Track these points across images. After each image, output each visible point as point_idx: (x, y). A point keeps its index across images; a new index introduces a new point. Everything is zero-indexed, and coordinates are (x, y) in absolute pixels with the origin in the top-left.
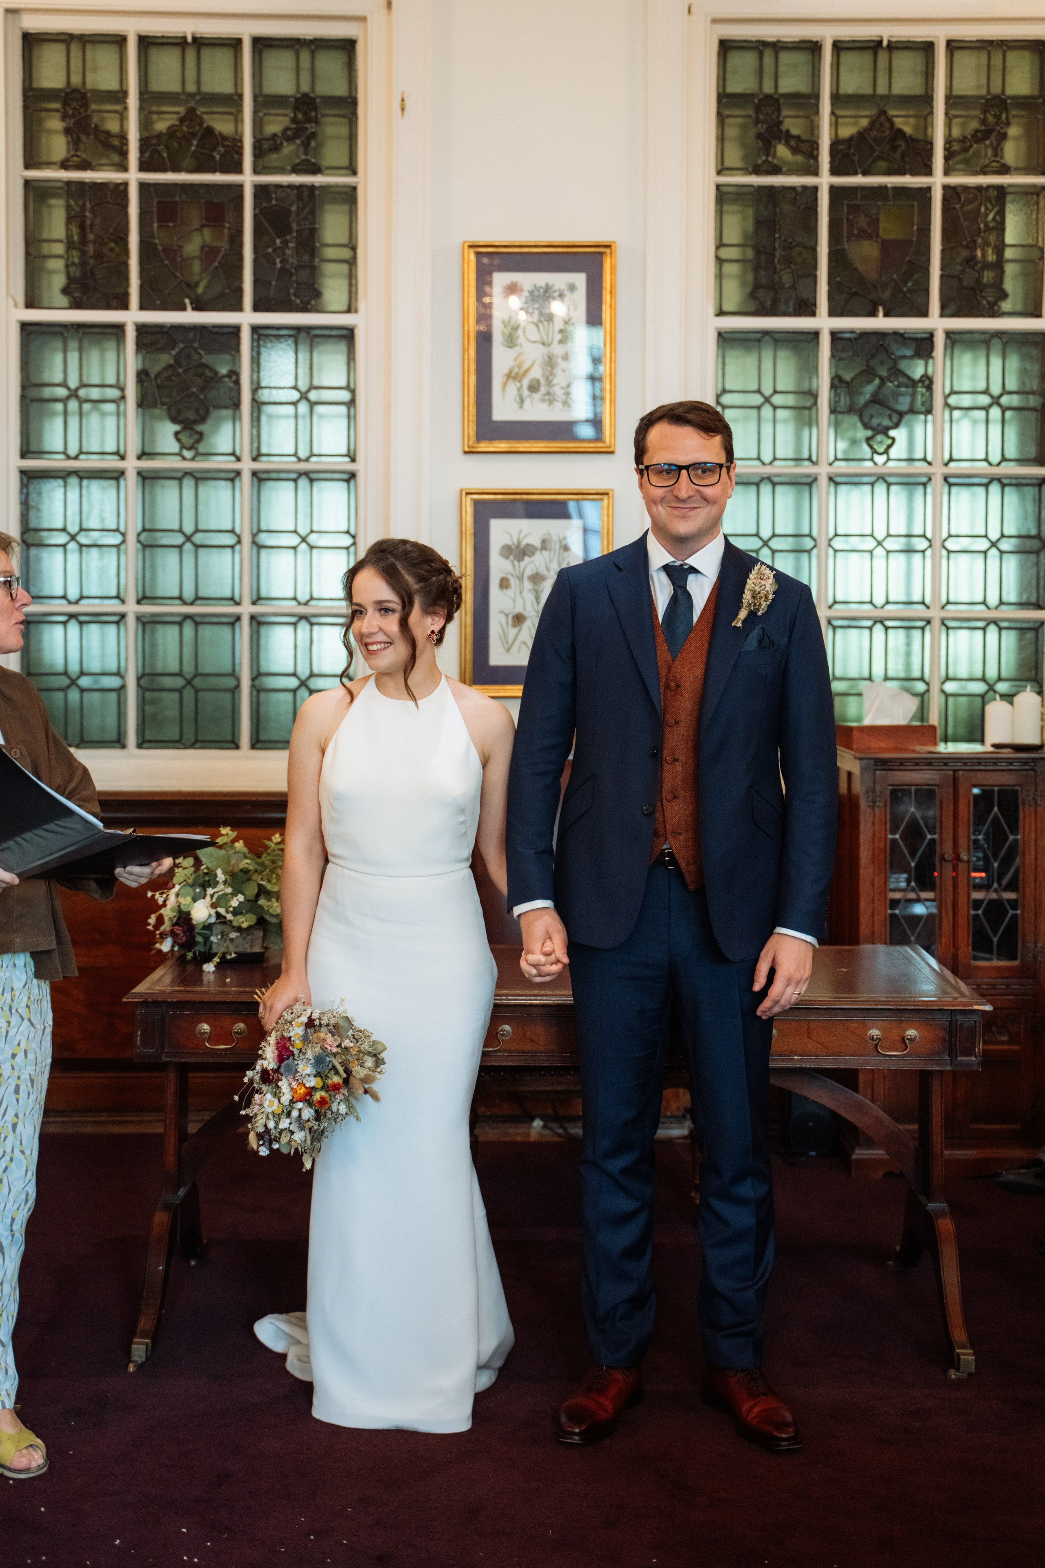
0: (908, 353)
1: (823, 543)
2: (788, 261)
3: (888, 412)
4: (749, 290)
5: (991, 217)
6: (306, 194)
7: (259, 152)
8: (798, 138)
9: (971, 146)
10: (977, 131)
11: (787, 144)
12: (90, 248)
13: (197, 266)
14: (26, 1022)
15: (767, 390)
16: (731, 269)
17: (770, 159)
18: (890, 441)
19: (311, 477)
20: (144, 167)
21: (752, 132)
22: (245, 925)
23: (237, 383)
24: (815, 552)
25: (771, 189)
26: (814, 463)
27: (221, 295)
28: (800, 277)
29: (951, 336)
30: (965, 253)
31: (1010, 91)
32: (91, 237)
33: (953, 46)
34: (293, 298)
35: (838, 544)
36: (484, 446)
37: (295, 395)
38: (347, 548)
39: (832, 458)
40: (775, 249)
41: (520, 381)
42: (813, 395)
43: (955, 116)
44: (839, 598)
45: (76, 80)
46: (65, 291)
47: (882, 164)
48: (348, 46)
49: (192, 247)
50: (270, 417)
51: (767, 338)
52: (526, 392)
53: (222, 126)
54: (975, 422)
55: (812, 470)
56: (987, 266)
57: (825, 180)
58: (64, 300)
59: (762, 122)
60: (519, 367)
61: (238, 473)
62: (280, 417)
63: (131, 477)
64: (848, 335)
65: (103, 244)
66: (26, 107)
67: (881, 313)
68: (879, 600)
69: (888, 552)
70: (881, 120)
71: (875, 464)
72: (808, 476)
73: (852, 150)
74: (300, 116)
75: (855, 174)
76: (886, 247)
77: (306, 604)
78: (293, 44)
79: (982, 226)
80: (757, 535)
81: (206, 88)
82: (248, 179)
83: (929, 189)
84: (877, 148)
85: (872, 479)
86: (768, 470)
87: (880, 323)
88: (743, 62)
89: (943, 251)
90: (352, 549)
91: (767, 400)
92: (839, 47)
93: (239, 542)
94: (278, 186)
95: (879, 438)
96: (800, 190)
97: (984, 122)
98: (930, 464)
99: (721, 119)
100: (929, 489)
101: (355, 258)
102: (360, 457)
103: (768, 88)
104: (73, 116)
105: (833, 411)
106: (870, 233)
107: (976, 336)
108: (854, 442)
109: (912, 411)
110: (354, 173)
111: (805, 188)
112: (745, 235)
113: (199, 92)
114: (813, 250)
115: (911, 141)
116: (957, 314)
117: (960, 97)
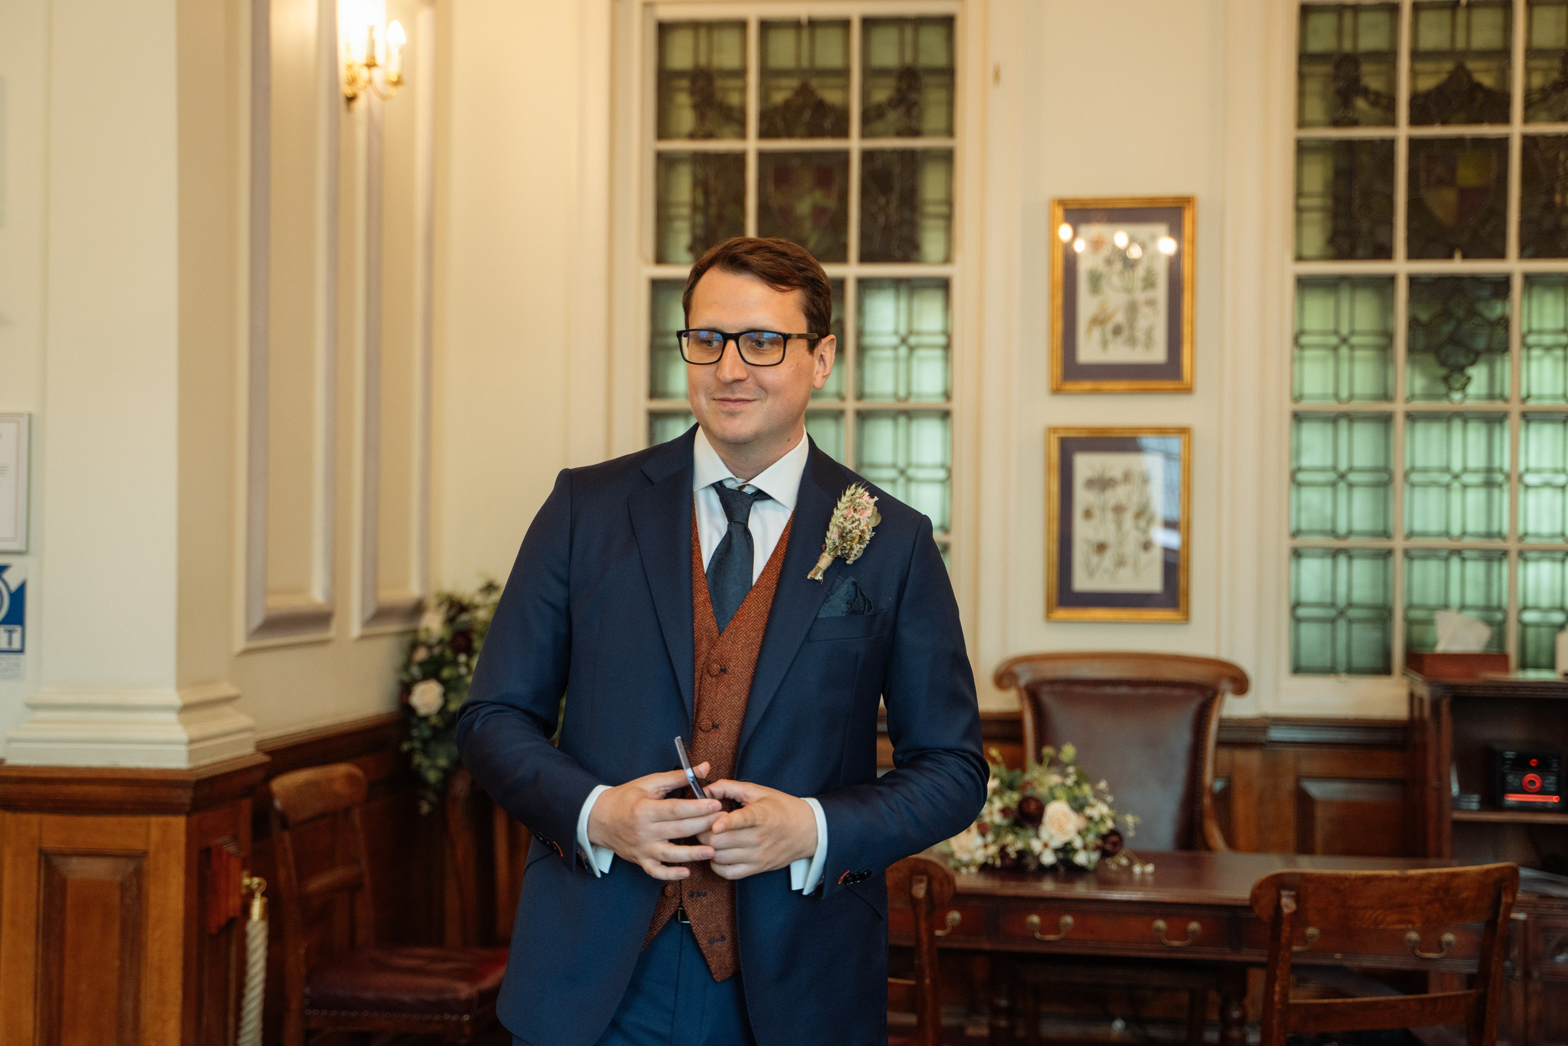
0: (1485, 295)
1: (1399, 477)
2: (1365, 209)
3: (1464, 351)
4: (1328, 236)
6: (908, 157)
7: (865, 119)
8: (1377, 94)
9: (1552, 95)
10: (1556, 82)
11: (1366, 99)
12: (713, 211)
13: (808, 224)
15: (1344, 332)
16: (1310, 217)
17: (1349, 112)
18: (1466, 379)
19: (910, 415)
20: (763, 134)
21: (1332, 89)
23: (843, 330)
24: (1390, 484)
25: (1350, 142)
26: (1390, 401)
27: (829, 249)
28: (1377, 223)
29: (1530, 279)
30: (1543, 199)
32: (714, 201)
33: (1531, 3)
34: (895, 251)
35: (1414, 476)
36: (1069, 386)
37: (895, 340)
38: (943, 480)
39: (1408, 396)
40: (1353, 198)
41: (1104, 325)
42: (1388, 336)
43: (1536, 69)
44: (1416, 529)
45: (703, 61)
46: (690, 248)
47: (1460, 115)
48: (948, 23)
49: (804, 207)
50: (873, 361)
51: (1345, 283)
52: (1109, 335)
53: (832, 97)
54: (1556, 360)
55: (1389, 407)
56: (1564, 210)
57: (1403, 132)
58: (688, 257)
59: (1341, 79)
60: (1104, 312)
61: (842, 413)
62: (882, 360)
64: (1424, 279)
65: (724, 206)
66: (658, 86)
67: (1458, 255)
68: (1456, 530)
69: (1465, 486)
70: (1460, 73)
71: (1451, 401)
72: (1384, 413)
73: (1431, 104)
74: (903, 86)
75: (1434, 125)
76: (1464, 194)
78: (898, 22)
79: (1561, 173)
80: (1334, 469)
81: (819, 63)
82: (855, 144)
83: (1508, 138)
84: (1454, 100)
85: (1448, 417)
86: (1345, 407)
87: (1458, 266)
88: (1323, 25)
89: (1522, 197)
90: (947, 481)
91: (1344, 341)
92: (1416, 6)
94: (884, 150)
95: (1456, 376)
96: (1376, 141)
97: (1563, 74)
98: (1507, 401)
99: (1302, 77)
100: (1506, 426)
101: (951, 214)
102: (956, 395)
103: (1347, 46)
104: (700, 92)
105: (1411, 349)
106: (1448, 180)
107: (1556, 279)
108: (1430, 379)
109: (1489, 350)
110: (952, 135)
111: (1383, 140)
112: (1325, 185)
113: (812, 67)
114: (1391, 198)
115: (1488, 92)
116: (1537, 255)
117: (1539, 49)
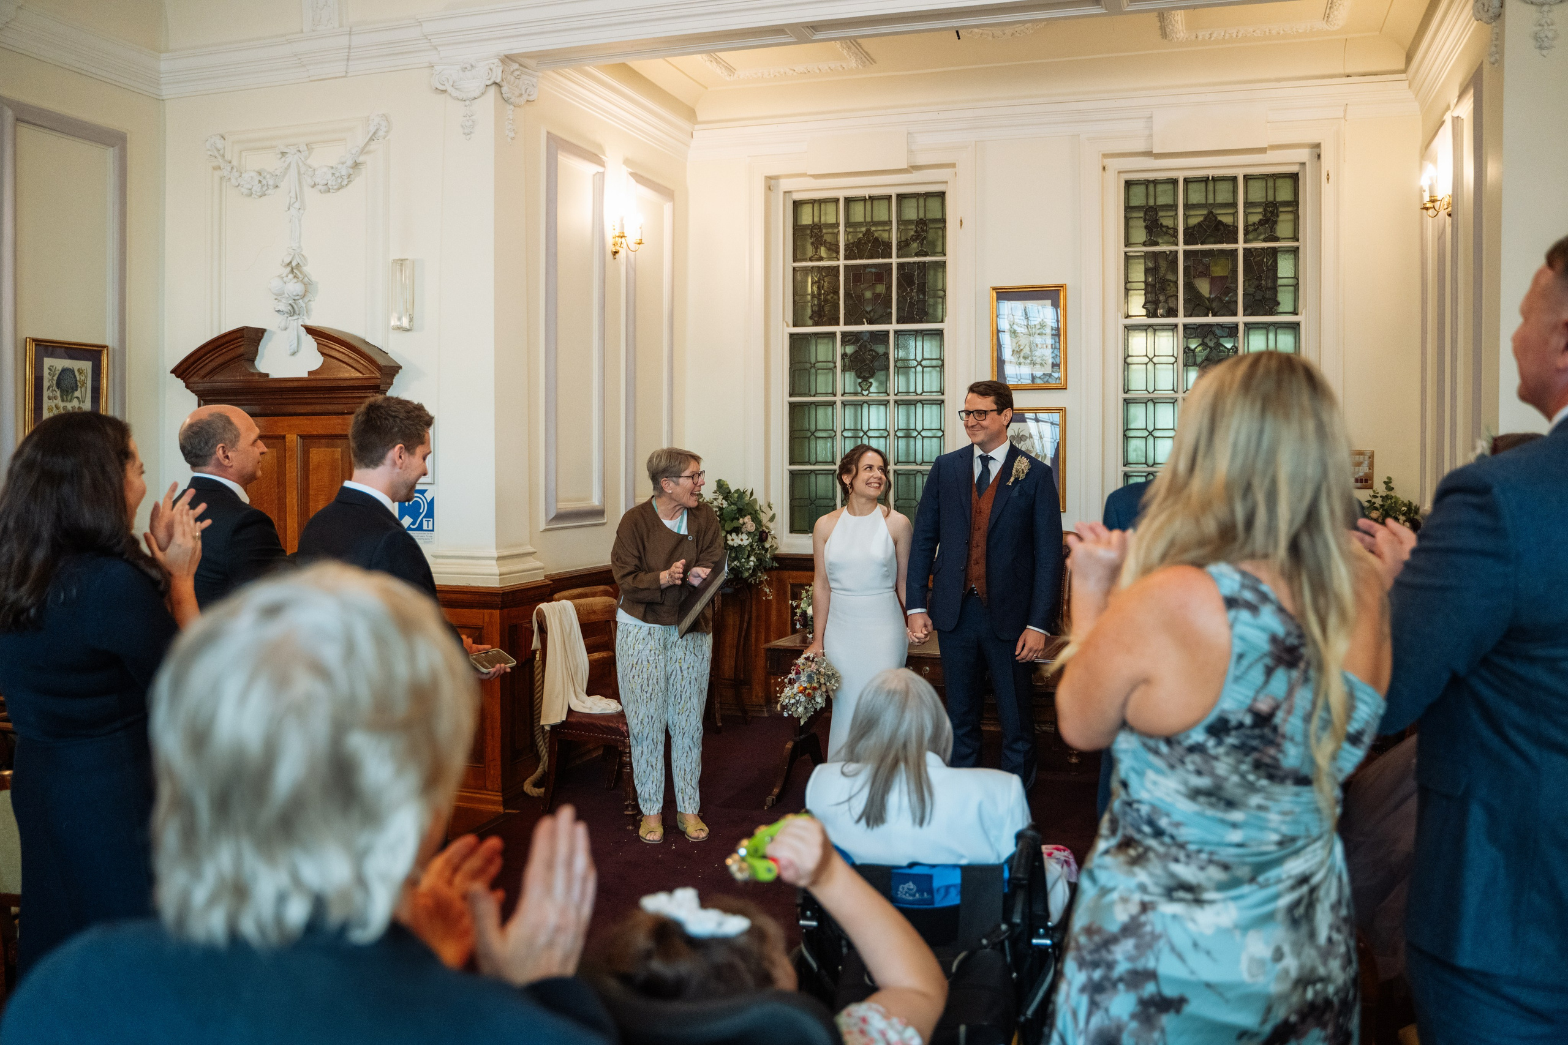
0: (1224, 335)
2: (1163, 289)
4: (1143, 304)
5: (1270, 263)
6: (922, 266)
7: (900, 248)
8: (1168, 227)
9: (1257, 228)
10: (1261, 220)
11: (1163, 231)
12: (823, 297)
13: (870, 304)
14: (693, 655)
15: (1150, 355)
16: (1134, 294)
17: (1153, 238)
19: (923, 403)
20: (846, 258)
21: (1142, 226)
23: (888, 358)
25: (1154, 253)
26: (1176, 392)
27: (882, 316)
28: (1169, 297)
29: (1249, 325)
30: (1256, 283)
31: (1279, 199)
32: (823, 292)
33: (1247, 178)
34: (917, 316)
37: (915, 363)
40: (1156, 283)
42: (1174, 357)
43: (1249, 213)
45: (816, 220)
46: (811, 318)
47: (1212, 239)
48: (942, 195)
49: (869, 294)
50: (903, 374)
51: (1150, 329)
53: (883, 236)
55: (1175, 395)
56: (1267, 289)
57: (1181, 248)
58: (810, 322)
59: (1148, 220)
61: (888, 402)
62: (908, 373)
63: (839, 405)
64: (1192, 326)
65: (828, 295)
66: (794, 234)
67: (1210, 314)
70: (1211, 218)
72: (1172, 398)
73: (1195, 233)
74: (919, 229)
75: (1197, 244)
76: (1214, 281)
78: (916, 196)
79: (1264, 268)
80: (1146, 429)
81: (876, 219)
82: (894, 260)
83: (1236, 250)
84: (1208, 230)
86: (1152, 396)
87: (1210, 319)
88: (1137, 191)
89: (1244, 282)
90: (942, 438)
91: (1151, 360)
92: (1187, 181)
93: (889, 435)
94: (910, 263)
96: (1168, 253)
97: (1264, 216)
99: (1127, 220)
101: (945, 295)
102: (946, 392)
103: (1151, 203)
104: (815, 236)
106: (1205, 273)
107: (1260, 325)
110: (945, 255)
111: (1171, 252)
113: (872, 221)
114: (1176, 283)
115: (1226, 226)
116: (1253, 313)
117: (1252, 203)
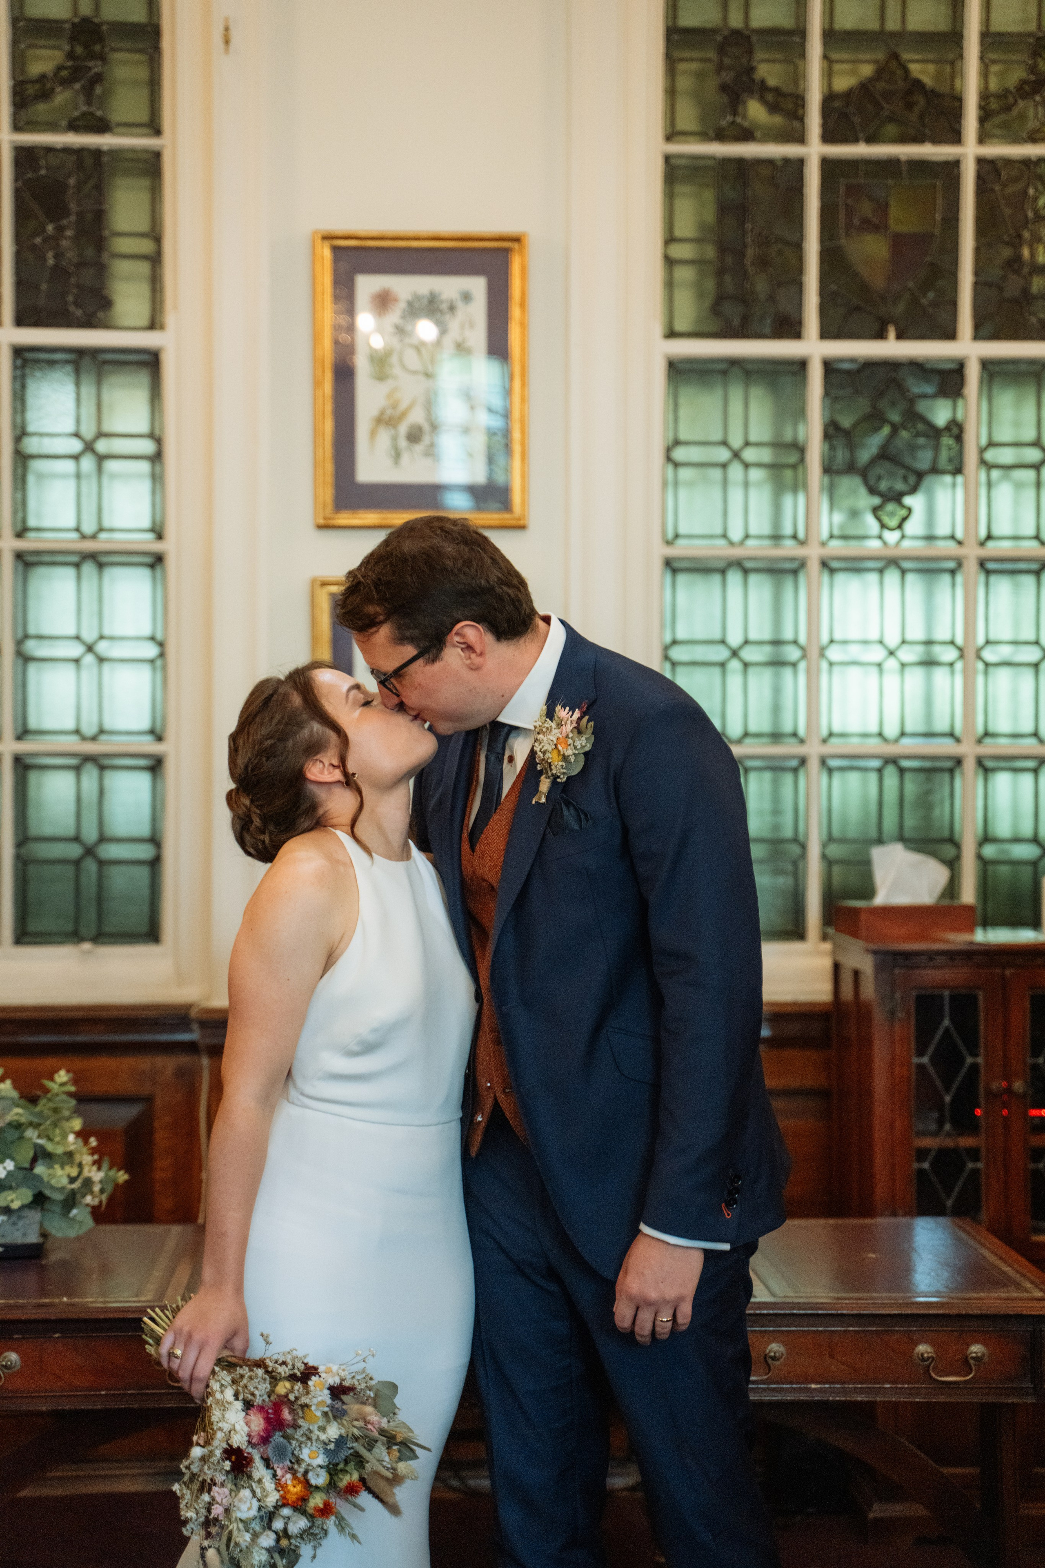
0: (929, 389)
1: (814, 653)
2: (763, 262)
3: (902, 472)
4: (708, 303)
5: (1042, 201)
6: (89, 161)
7: (20, 101)
8: (777, 91)
9: (1016, 102)
10: (1023, 82)
11: (763, 100)
15: (736, 442)
16: (684, 274)
17: (739, 120)
18: (904, 512)
19: (100, 560)
21: (712, 83)
22: (15, 1205)
24: (802, 666)
25: (740, 161)
26: (802, 543)
28: (780, 284)
29: (990, 367)
30: (1007, 253)
34: (72, 308)
35: (834, 654)
36: (345, 519)
37: (76, 446)
38: (152, 661)
39: (825, 534)
40: (745, 245)
41: (395, 426)
42: (800, 449)
43: (994, 62)
44: (836, 729)
47: (891, 129)
50: (40, 476)
51: (736, 370)
52: (403, 443)
54: (1019, 486)
55: (800, 552)
56: (1037, 269)
57: (814, 150)
59: (727, 69)
60: (394, 407)
62: (54, 476)
64: (846, 366)
67: (892, 333)
68: (892, 731)
69: (903, 665)
70: (891, 66)
71: (885, 543)
72: (792, 559)
73: (852, 109)
74: (79, 50)
75: (855, 140)
77: (94, 739)
79: (1030, 214)
80: (723, 642)
82: (5, 138)
83: (958, 163)
84: (884, 104)
85: (879, 565)
86: (738, 552)
87: (891, 348)
89: (977, 250)
90: (159, 663)
91: (736, 455)
94: (49, 150)
95: (890, 507)
96: (778, 163)
97: (1032, 69)
98: (960, 543)
99: (671, 64)
100: (959, 578)
101: (159, 252)
102: (170, 531)
103: (735, 21)
105: (827, 470)
107: (1023, 367)
108: (854, 514)
109: (935, 470)
110: (157, 132)
111: (786, 161)
112: (702, 227)
114: (798, 247)
115: (932, 95)
116: (996, 336)
117: (1000, 35)
